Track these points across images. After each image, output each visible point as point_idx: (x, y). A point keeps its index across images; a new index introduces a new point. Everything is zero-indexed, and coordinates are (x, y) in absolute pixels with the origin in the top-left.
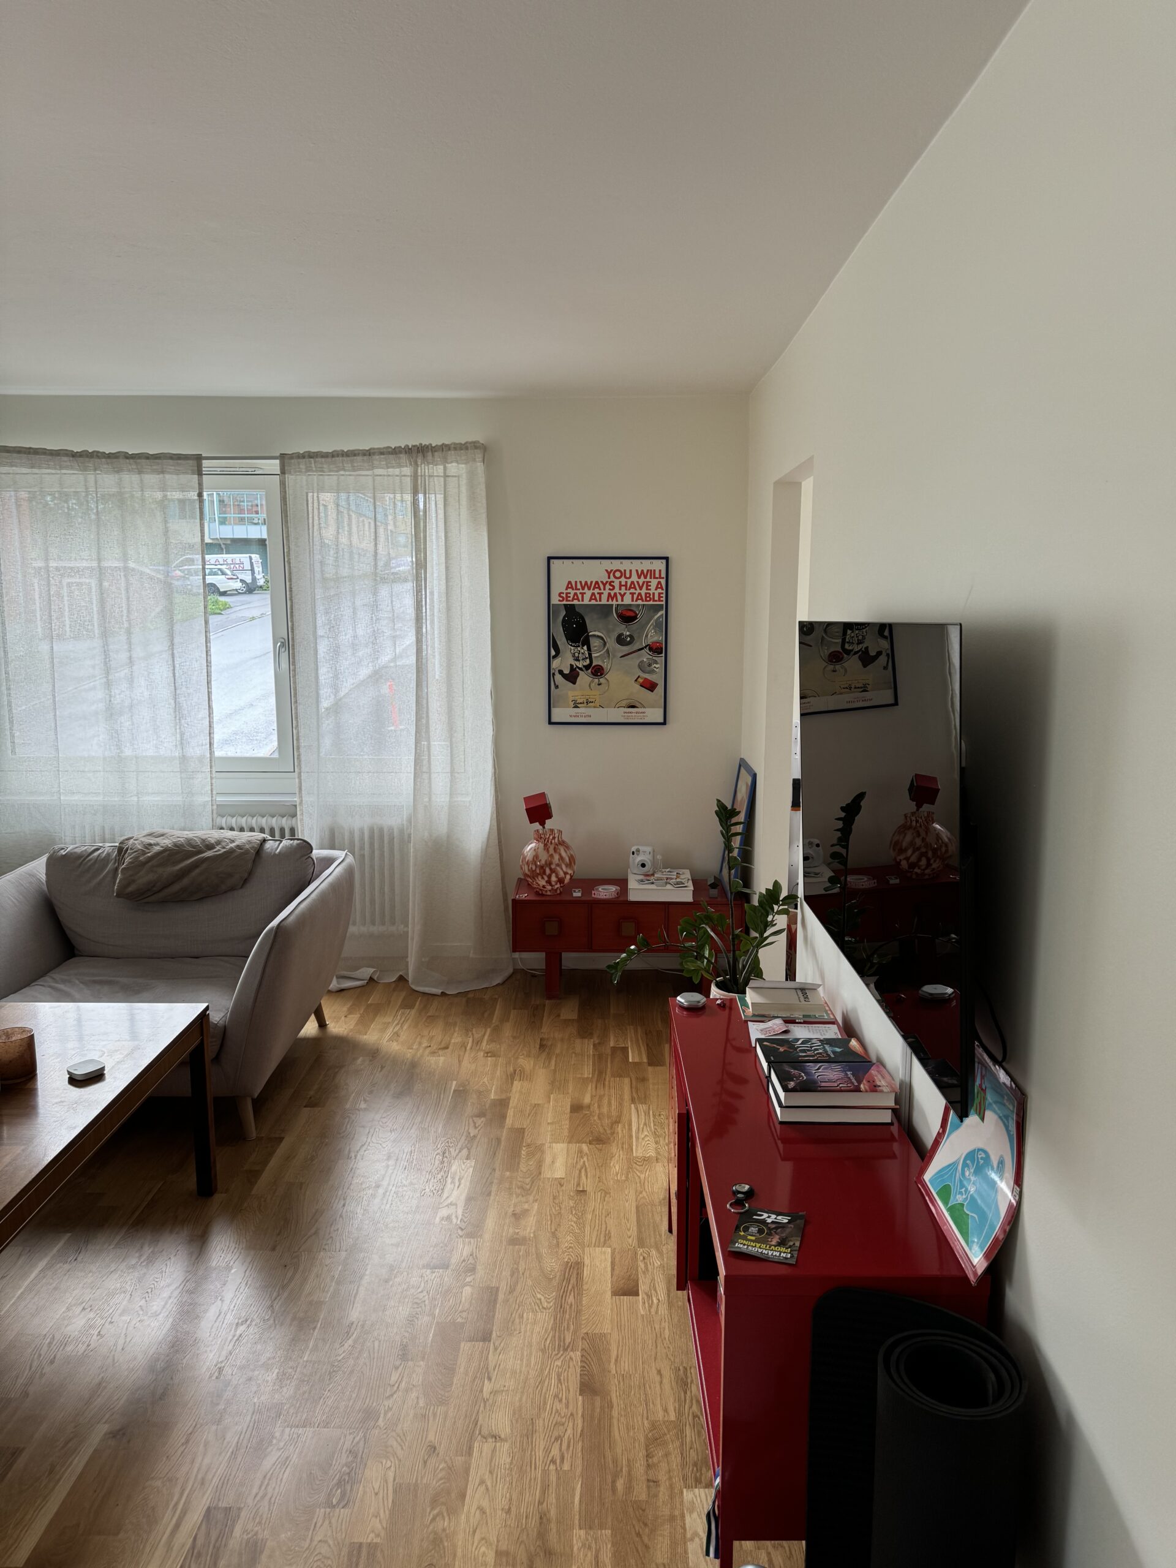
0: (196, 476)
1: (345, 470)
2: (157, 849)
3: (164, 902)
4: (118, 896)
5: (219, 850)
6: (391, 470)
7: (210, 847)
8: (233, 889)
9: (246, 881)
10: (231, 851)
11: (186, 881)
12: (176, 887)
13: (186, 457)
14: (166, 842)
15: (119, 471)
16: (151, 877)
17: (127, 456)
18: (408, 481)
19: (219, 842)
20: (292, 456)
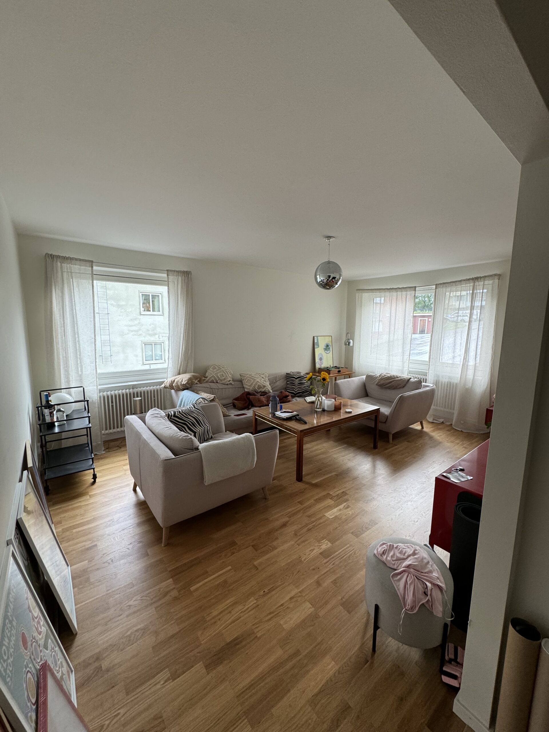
0: (414, 292)
1: (453, 286)
2: (386, 376)
3: (386, 388)
4: (376, 385)
5: (399, 378)
6: (467, 285)
7: (398, 377)
8: (400, 388)
9: (404, 387)
10: (402, 379)
11: (390, 384)
12: (388, 385)
13: (412, 287)
14: (389, 375)
15: (397, 292)
16: (384, 382)
17: (399, 288)
18: (472, 287)
19: (400, 377)
20: (439, 284)
